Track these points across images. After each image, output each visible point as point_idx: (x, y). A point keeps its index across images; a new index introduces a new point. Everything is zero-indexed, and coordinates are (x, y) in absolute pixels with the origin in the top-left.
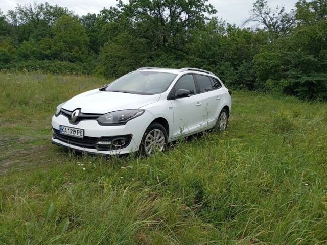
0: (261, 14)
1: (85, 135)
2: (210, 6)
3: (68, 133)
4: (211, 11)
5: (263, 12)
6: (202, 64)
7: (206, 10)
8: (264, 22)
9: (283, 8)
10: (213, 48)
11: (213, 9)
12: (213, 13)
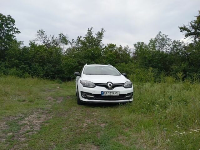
0: (42, 38)
1: (120, 94)
2: (16, 28)
3: (108, 94)
4: (16, 32)
5: (43, 37)
6: (20, 64)
7: (13, 31)
8: (44, 42)
9: (53, 36)
10: (26, 55)
11: (18, 30)
12: (17, 33)
